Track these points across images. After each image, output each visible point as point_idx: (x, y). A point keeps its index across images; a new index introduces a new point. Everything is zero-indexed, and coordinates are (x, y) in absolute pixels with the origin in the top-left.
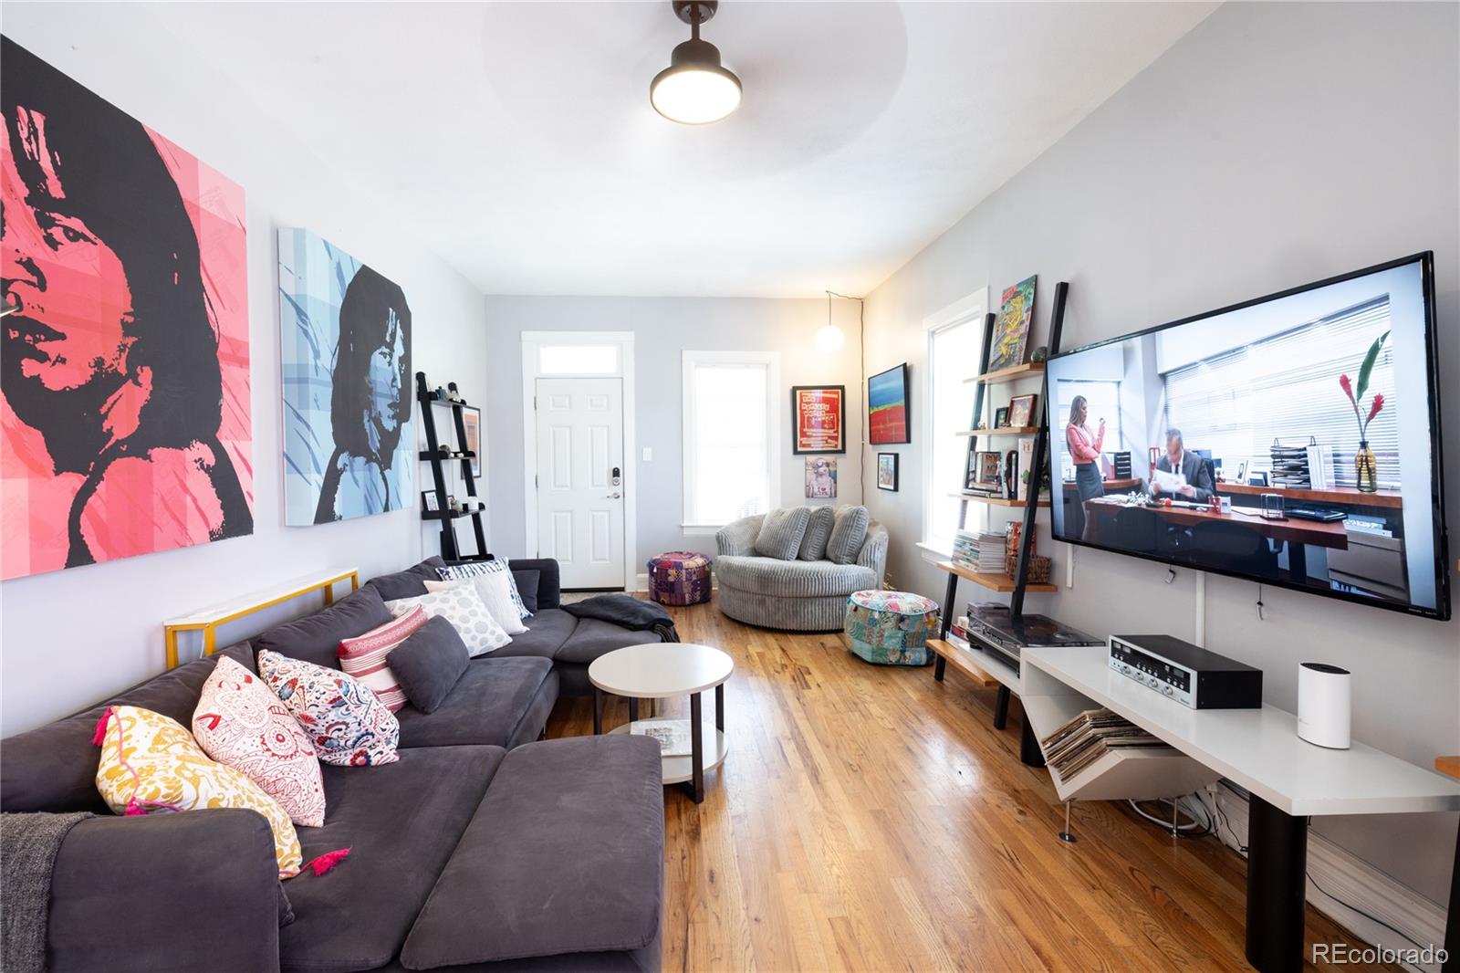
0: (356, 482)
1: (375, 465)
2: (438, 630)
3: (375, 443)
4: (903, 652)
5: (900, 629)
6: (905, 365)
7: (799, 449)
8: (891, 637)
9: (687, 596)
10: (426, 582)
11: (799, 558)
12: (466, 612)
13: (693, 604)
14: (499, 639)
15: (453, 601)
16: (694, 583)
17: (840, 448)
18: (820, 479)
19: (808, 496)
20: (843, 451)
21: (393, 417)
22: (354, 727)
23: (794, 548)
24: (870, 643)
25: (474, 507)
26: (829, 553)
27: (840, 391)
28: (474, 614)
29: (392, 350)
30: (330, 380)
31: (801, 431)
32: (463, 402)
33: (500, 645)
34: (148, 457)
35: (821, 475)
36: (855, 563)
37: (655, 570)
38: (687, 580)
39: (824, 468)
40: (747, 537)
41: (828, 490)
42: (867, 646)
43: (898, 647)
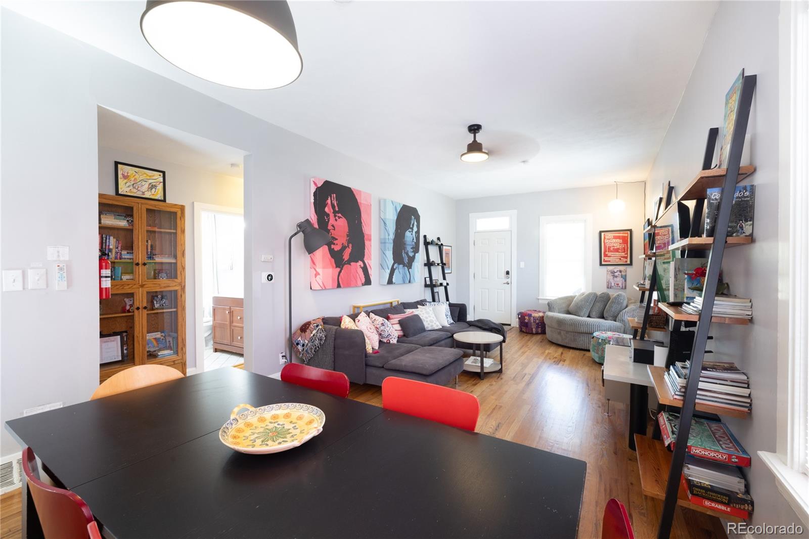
0: (399, 272)
1: (406, 268)
2: (417, 318)
3: (406, 260)
6: (649, 219)
7: (603, 263)
9: (534, 329)
10: (418, 306)
11: (589, 316)
12: (427, 316)
13: (537, 334)
14: (437, 326)
15: (424, 312)
16: (538, 324)
17: (629, 262)
18: (615, 279)
19: (608, 288)
20: (631, 264)
21: (413, 252)
22: (386, 332)
23: (587, 311)
24: (597, 353)
25: (445, 284)
26: (604, 315)
27: (629, 232)
28: (430, 317)
29: (413, 230)
30: (392, 242)
31: (604, 253)
32: (442, 244)
33: (437, 328)
34: (350, 265)
35: (616, 277)
36: (614, 320)
37: (520, 316)
38: (534, 322)
39: (618, 273)
40: (564, 306)
41: (620, 285)
42: (597, 355)
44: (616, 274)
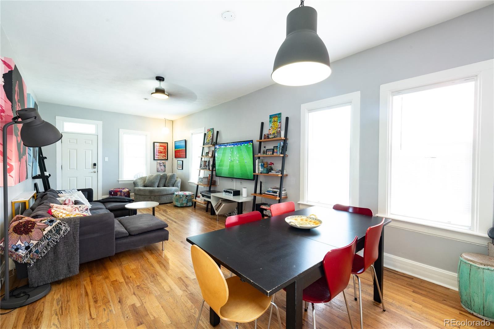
4: (187, 203)
5: (186, 198)
6: (185, 140)
7: (155, 159)
8: (184, 200)
11: (158, 187)
16: (125, 195)
17: (166, 159)
18: (161, 167)
19: (157, 171)
23: (157, 184)
24: (180, 202)
26: (166, 185)
27: (166, 144)
31: (156, 153)
35: (161, 166)
36: (173, 187)
37: (112, 193)
38: (123, 194)
39: (162, 164)
40: (142, 183)
41: (163, 170)
42: (179, 203)
43: (186, 202)
44: (161, 164)
